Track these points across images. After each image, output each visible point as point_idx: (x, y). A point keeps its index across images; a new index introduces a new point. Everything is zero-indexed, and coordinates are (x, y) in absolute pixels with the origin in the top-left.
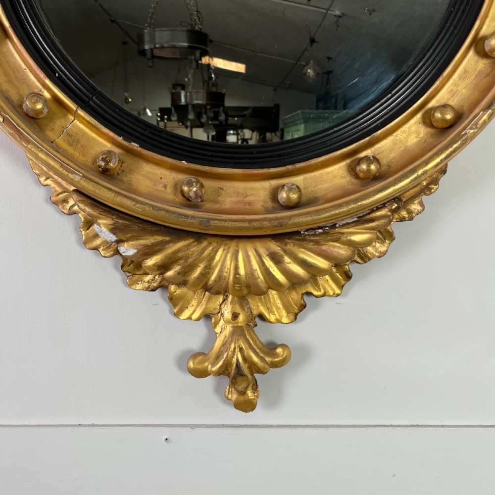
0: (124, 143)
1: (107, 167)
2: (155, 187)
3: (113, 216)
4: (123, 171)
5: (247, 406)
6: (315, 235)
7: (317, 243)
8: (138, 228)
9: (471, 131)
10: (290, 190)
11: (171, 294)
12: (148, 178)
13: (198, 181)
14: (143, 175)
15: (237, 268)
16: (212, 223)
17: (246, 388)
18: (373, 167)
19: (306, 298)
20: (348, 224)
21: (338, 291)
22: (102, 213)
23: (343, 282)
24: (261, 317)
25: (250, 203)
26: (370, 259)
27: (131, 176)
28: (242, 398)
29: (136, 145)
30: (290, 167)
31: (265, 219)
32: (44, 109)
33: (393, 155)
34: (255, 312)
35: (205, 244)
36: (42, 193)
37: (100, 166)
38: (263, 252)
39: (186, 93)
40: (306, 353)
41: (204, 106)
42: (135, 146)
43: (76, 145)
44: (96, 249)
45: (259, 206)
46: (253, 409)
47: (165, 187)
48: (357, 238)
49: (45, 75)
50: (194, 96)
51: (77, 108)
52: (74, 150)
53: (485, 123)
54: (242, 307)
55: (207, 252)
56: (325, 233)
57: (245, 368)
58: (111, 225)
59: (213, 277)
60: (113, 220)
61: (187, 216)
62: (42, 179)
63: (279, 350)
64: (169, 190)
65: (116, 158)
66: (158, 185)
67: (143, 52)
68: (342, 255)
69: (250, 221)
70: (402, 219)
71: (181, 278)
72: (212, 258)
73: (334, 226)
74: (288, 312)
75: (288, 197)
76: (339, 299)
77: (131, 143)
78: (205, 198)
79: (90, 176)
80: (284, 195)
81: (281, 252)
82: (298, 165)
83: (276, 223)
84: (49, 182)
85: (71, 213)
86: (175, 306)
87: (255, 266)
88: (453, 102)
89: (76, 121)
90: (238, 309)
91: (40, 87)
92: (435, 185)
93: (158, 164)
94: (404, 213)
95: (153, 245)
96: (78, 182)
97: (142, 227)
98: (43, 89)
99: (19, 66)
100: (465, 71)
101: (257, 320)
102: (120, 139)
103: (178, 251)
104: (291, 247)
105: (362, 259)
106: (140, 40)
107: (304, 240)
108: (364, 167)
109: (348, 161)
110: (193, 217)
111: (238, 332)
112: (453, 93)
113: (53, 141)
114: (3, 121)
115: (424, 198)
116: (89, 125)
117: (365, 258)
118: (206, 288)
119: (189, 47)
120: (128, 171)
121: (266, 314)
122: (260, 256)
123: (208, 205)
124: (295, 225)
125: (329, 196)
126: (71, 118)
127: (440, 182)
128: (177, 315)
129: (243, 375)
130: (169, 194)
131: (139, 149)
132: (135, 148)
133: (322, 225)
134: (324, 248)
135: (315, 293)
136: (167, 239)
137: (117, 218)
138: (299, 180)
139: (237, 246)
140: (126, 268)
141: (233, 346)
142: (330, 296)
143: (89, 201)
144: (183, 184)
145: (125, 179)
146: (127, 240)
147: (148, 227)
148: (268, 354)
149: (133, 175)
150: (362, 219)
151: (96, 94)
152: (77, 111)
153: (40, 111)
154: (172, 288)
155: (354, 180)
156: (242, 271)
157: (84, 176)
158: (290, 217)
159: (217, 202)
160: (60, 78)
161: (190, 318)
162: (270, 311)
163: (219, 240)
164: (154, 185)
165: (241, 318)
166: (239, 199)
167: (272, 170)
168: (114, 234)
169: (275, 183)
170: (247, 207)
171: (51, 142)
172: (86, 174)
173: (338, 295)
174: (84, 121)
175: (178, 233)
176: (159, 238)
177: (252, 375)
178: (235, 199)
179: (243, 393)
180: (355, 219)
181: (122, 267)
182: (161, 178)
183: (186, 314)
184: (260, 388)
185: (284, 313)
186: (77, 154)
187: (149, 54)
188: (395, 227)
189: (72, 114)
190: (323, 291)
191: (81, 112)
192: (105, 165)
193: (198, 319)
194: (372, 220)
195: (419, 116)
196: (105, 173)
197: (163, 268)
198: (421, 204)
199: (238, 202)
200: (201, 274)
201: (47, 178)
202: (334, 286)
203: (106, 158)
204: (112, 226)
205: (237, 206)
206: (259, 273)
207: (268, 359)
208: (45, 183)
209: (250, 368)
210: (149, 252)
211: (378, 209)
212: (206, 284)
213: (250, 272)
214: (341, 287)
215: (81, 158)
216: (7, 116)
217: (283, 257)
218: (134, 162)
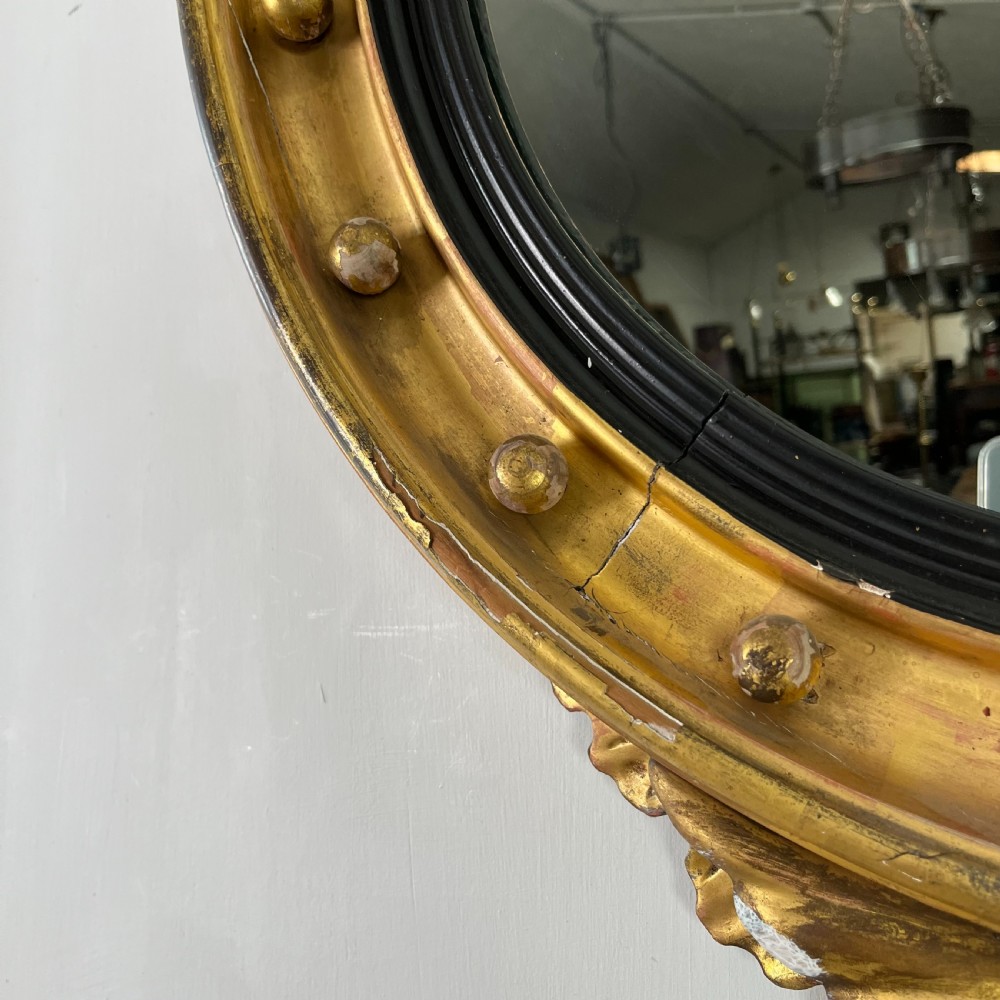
0: (832, 584)
1: (771, 686)
2: (964, 749)
3: (804, 875)
4: (829, 683)
8: (910, 938)
12: (931, 710)
14: (911, 699)
22: (760, 861)
27: (861, 701)
29: (880, 592)
32: (549, 486)
37: (744, 682)
39: (919, 244)
41: (966, 269)
42: (874, 594)
43: (659, 591)
49: (550, 374)
50: (939, 248)
51: (656, 470)
52: (654, 608)
58: (797, 910)
60: (803, 891)
65: (801, 650)
66: (975, 741)
67: (818, 183)
77: (855, 583)
79: (711, 726)
89: (652, 509)
91: (542, 408)
96: (670, 750)
97: (924, 933)
98: (550, 416)
99: (483, 353)
102: (815, 571)
106: (811, 156)
113: (581, 585)
114: (431, 545)
116: (700, 524)
119: (926, 148)
120: (847, 682)
126: (637, 499)
131: (894, 607)
132: (875, 604)
137: (820, 888)
145: (837, 713)
149: (868, 697)
151: (717, 409)
152: (653, 479)
153: (540, 495)
157: (689, 729)
160: (598, 372)
164: (958, 738)
168: (813, 952)
171: (579, 589)
172: (695, 716)
174: (680, 510)
182: (987, 712)
186: (662, 623)
187: (831, 184)
189: (640, 489)
191: (668, 482)
192: (762, 679)
203: (766, 651)
204: (803, 920)
216: (442, 525)
218: (870, 648)
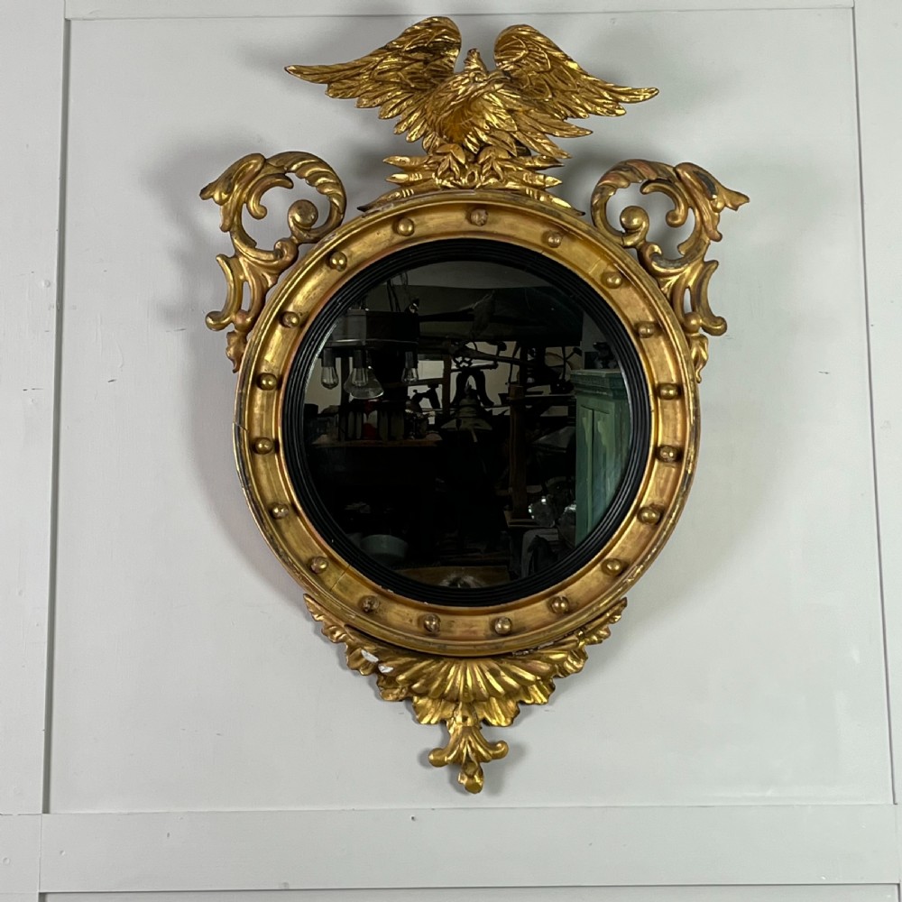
0: (383, 590)
2: (404, 621)
3: (375, 643)
4: (380, 610)
5: (474, 789)
6: (523, 655)
7: (524, 661)
8: (393, 652)
9: (630, 580)
10: (503, 623)
11: (415, 703)
12: (398, 614)
13: (437, 618)
14: (395, 613)
15: (465, 680)
16: (448, 647)
17: (474, 773)
18: (563, 605)
19: (520, 707)
20: (547, 647)
21: (545, 700)
22: (366, 642)
23: (549, 693)
24: (485, 721)
25: (474, 632)
26: (569, 674)
27: (386, 613)
28: (471, 781)
29: (392, 591)
30: (503, 605)
31: (485, 644)
33: (581, 594)
34: (480, 717)
35: (442, 663)
36: (310, 626)
37: (366, 608)
38: (485, 668)
40: (521, 751)
43: (347, 591)
44: (357, 669)
45: (481, 634)
46: (479, 791)
47: (411, 621)
48: (555, 657)
51: (349, 566)
52: (345, 595)
53: (639, 575)
54: (470, 713)
55: (443, 669)
56: (530, 653)
57: (473, 758)
58: (375, 650)
59: (448, 688)
60: (377, 647)
61: (429, 643)
62: (315, 616)
63: (499, 745)
64: (414, 623)
65: (377, 602)
66: (406, 620)
68: (542, 669)
69: (475, 646)
70: (593, 643)
71: (425, 689)
72: (447, 673)
73: (536, 649)
74: (506, 717)
75: (502, 628)
76: (546, 707)
77: (387, 590)
78: (441, 629)
80: (499, 626)
81: (499, 669)
82: (509, 604)
83: (493, 646)
84: (321, 618)
85: (338, 641)
86: (417, 713)
87: (479, 679)
88: (623, 556)
89: (345, 574)
90: (467, 714)
92: (618, 615)
93: (406, 604)
94: (595, 638)
95: (405, 664)
97: (395, 651)
100: (631, 532)
101: (482, 724)
102: (380, 587)
103: (423, 668)
104: (505, 664)
105: (562, 674)
107: (515, 659)
108: (557, 605)
109: (547, 600)
110: (434, 644)
111: (466, 730)
112: (622, 549)
115: (610, 626)
116: (356, 577)
117: (565, 673)
118: (443, 697)
120: (384, 610)
121: (489, 719)
122: (482, 671)
123: (443, 634)
124: (507, 647)
125: (534, 626)
127: (623, 613)
128: (419, 721)
129: (472, 762)
130: (414, 626)
131: (394, 594)
132: (391, 593)
133: (528, 647)
134: (529, 664)
135: (527, 701)
136: (414, 659)
137: (380, 646)
138: (510, 614)
139: (466, 664)
140: (380, 684)
141: (463, 740)
142: (539, 704)
143: (358, 633)
144: (426, 619)
145: (382, 616)
146: (386, 662)
147: (400, 651)
148: (491, 749)
149: (388, 611)
150: (557, 644)
152: (348, 568)
154: (415, 699)
155: (552, 614)
156: (470, 683)
158: (504, 642)
159: (450, 632)
160: (334, 543)
161: (429, 723)
162: (492, 717)
163: (452, 660)
164: (403, 619)
165: (469, 721)
166: (467, 628)
167: (491, 608)
168: (376, 656)
169: (493, 616)
170: (473, 635)
172: (356, 613)
173: (545, 703)
175: (423, 656)
176: (409, 659)
177: (479, 763)
178: (464, 629)
179: (471, 777)
180: (552, 643)
181: (377, 683)
182: (408, 615)
183: (426, 720)
184: (484, 774)
185: (503, 718)
186: (347, 598)
188: (587, 649)
190: (532, 700)
191: (351, 568)
192: (369, 607)
193: (436, 723)
194: (564, 644)
195: (599, 565)
196: (369, 612)
197: (412, 681)
198: (607, 630)
199: (466, 631)
200: (439, 685)
201: (319, 616)
202: (542, 696)
203: (370, 602)
205: (465, 635)
206: (482, 684)
207: (491, 752)
208: (318, 619)
209: (476, 757)
210: (400, 669)
211: (569, 635)
212: (443, 693)
213: (476, 683)
214: (547, 697)
215: (351, 601)
217: (499, 672)
218: (388, 603)
